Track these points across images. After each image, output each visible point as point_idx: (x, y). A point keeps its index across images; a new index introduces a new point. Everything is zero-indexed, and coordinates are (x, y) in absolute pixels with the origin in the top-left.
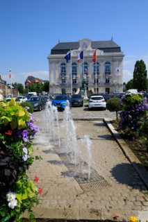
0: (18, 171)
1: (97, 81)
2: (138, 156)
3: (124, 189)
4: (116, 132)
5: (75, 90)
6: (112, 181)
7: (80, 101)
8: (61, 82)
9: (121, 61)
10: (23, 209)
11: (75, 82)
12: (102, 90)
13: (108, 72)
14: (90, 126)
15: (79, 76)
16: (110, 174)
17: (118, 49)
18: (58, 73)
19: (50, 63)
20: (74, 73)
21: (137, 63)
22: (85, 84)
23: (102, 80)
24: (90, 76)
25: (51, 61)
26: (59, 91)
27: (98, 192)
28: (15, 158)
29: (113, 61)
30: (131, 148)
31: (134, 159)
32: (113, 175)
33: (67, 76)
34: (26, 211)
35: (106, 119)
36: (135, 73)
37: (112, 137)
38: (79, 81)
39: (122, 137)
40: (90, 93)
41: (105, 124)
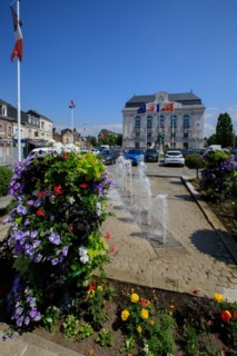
0: (92, 227)
1: (173, 135)
2: (223, 222)
3: (207, 260)
4: (196, 192)
5: (149, 144)
6: (192, 249)
7: (154, 155)
8: (135, 135)
9: (202, 113)
10: (94, 266)
11: (149, 135)
12: (179, 145)
13: (186, 125)
14: (166, 184)
15: (154, 129)
16: (189, 241)
17: (198, 101)
18: (132, 126)
19: (125, 116)
20: (149, 126)
21: (221, 116)
22: (160, 138)
23: (180, 134)
24: (166, 130)
25: (125, 114)
26: (132, 145)
27: (175, 260)
28: (89, 213)
29: (193, 114)
30: (215, 212)
31: (218, 225)
32: (193, 242)
33: (142, 130)
34: (97, 269)
35: (185, 177)
36: (218, 127)
37: (192, 198)
38: (154, 135)
39: (203, 198)
40: (166, 148)
41: (183, 182)
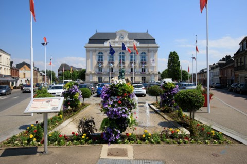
8: (97, 70)
9: (156, 51)
11: (111, 71)
12: (138, 79)
13: (143, 62)
15: (115, 65)
17: (153, 41)
18: (95, 62)
19: (88, 51)
20: (111, 62)
21: (171, 54)
23: (138, 69)
24: (126, 65)
25: (88, 50)
26: (96, 80)
29: (148, 51)
33: (104, 65)
36: (169, 63)
38: (116, 70)
